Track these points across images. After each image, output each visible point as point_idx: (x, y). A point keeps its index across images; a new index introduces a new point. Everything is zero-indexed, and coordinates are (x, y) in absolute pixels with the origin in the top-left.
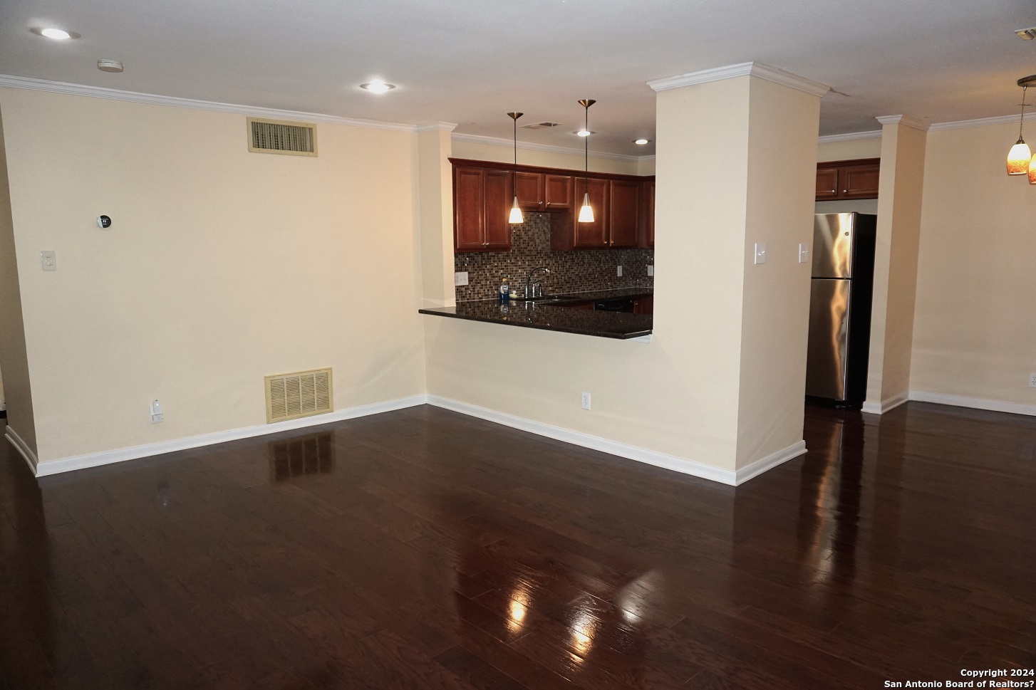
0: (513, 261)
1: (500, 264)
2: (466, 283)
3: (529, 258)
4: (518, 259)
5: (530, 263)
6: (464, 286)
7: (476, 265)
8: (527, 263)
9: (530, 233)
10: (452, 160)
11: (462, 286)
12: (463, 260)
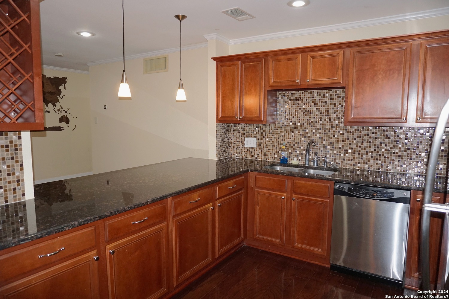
0: (301, 133)
1: (286, 134)
2: (255, 146)
3: (320, 131)
4: (307, 131)
5: (322, 136)
6: (253, 148)
7: (264, 134)
8: (318, 135)
9: (323, 109)
10: (214, 59)
11: (251, 148)
12: (253, 129)
